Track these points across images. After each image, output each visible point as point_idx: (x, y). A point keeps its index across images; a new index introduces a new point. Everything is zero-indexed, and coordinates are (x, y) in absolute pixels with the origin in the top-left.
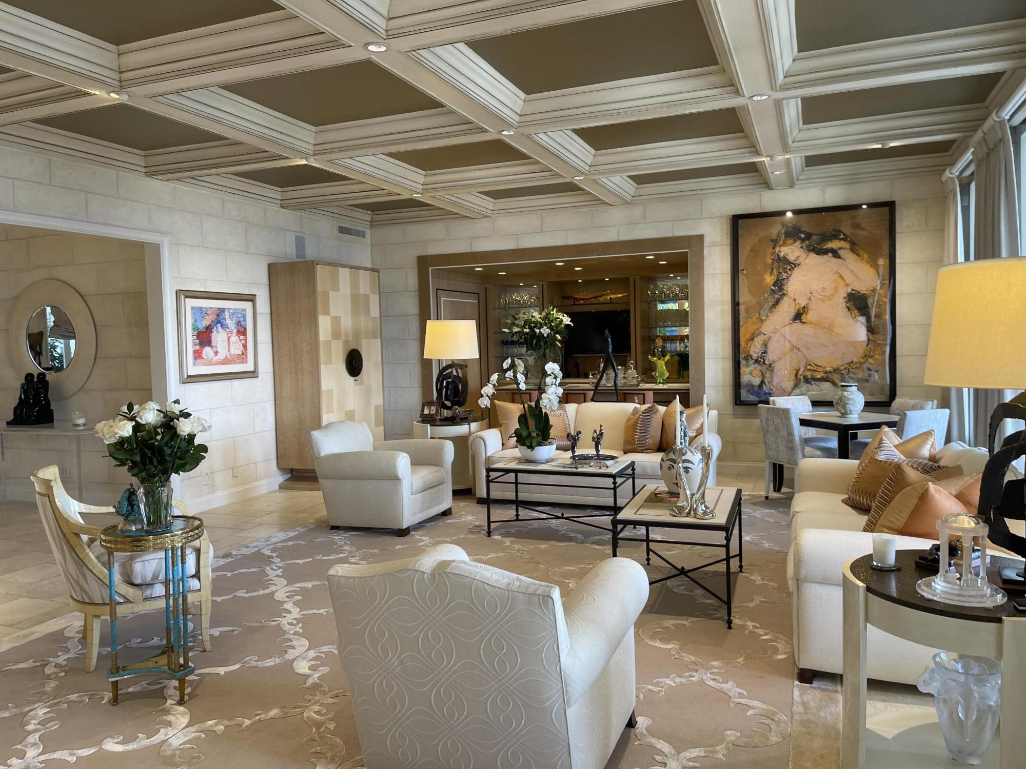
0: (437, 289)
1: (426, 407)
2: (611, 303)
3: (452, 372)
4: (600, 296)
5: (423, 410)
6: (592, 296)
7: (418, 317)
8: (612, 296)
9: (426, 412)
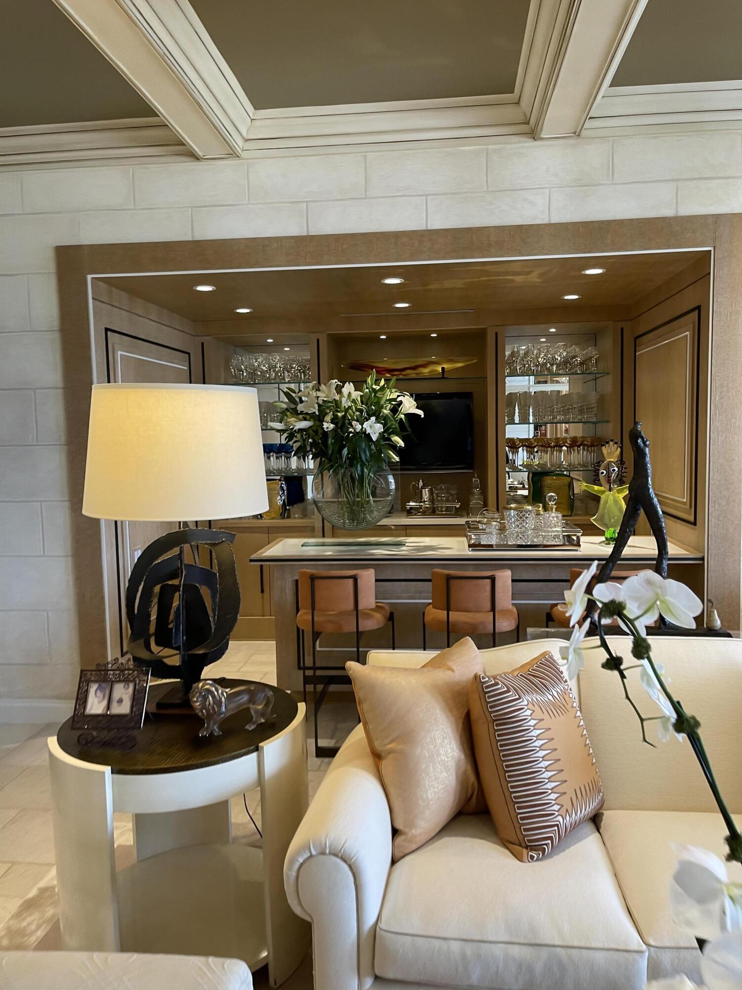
0: (107, 330)
1: (93, 688)
2: (443, 378)
3: (180, 556)
4: (424, 366)
5: (82, 699)
6: (406, 366)
7: (60, 391)
8: (445, 366)
9: (96, 705)
